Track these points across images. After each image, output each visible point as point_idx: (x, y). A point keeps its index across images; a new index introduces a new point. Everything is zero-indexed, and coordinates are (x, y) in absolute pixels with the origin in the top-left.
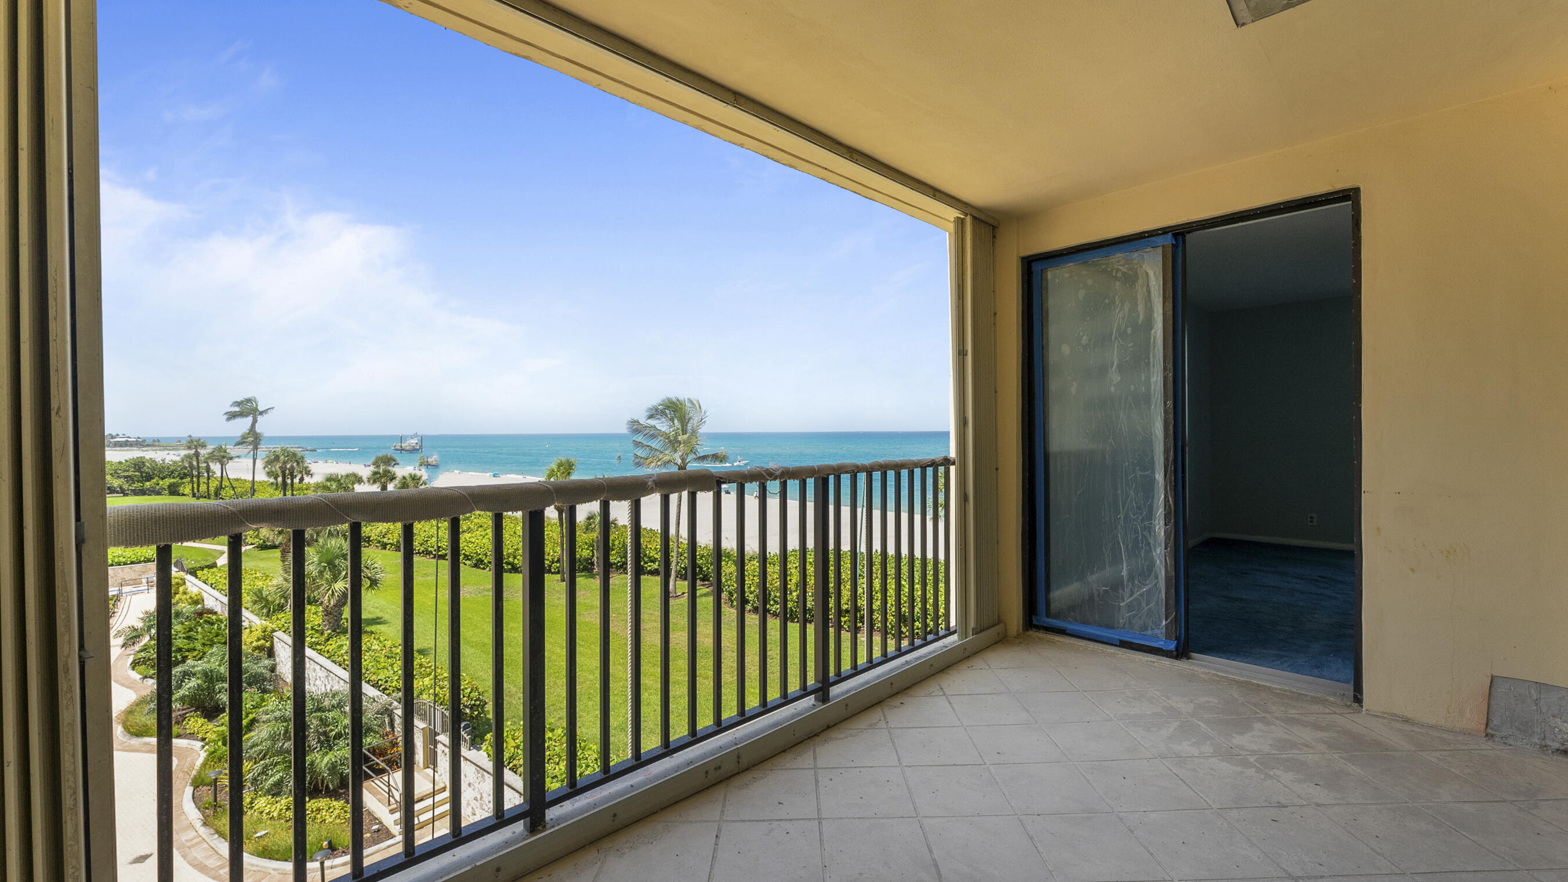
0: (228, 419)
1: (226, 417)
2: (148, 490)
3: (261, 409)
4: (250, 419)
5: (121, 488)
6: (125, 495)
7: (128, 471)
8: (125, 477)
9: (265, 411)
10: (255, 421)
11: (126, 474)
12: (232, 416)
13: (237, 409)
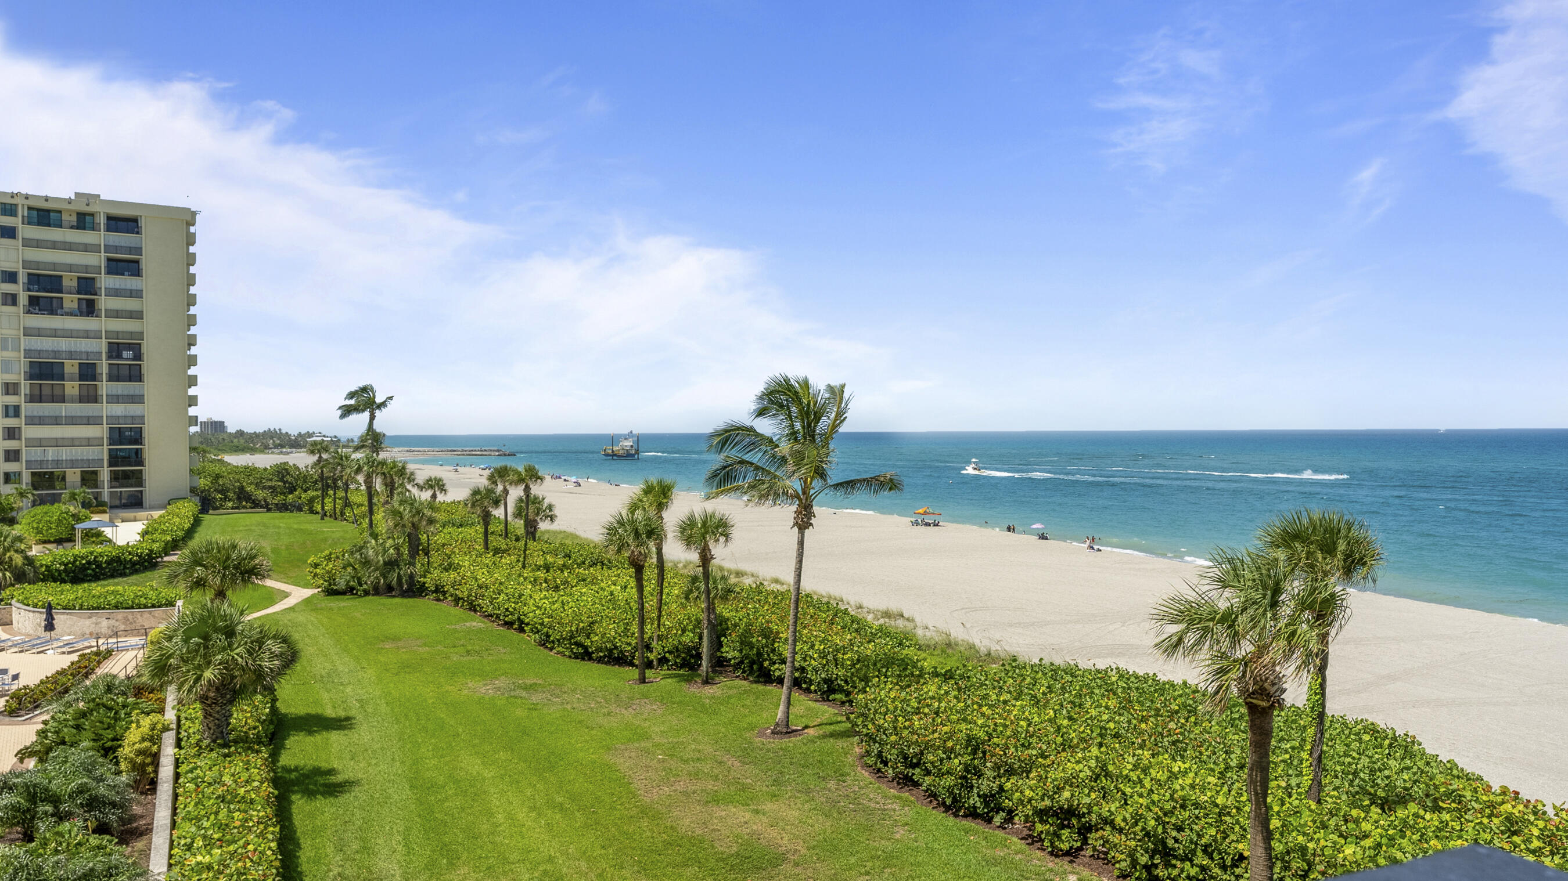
0: (343, 416)
1: (339, 412)
2: (290, 504)
3: (379, 399)
4: (366, 415)
5: (265, 501)
6: (269, 510)
7: (271, 480)
8: (270, 487)
9: (383, 404)
10: (372, 417)
11: (269, 484)
12: (347, 411)
13: (352, 402)
